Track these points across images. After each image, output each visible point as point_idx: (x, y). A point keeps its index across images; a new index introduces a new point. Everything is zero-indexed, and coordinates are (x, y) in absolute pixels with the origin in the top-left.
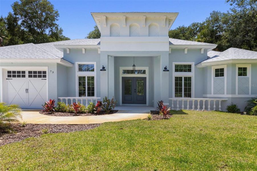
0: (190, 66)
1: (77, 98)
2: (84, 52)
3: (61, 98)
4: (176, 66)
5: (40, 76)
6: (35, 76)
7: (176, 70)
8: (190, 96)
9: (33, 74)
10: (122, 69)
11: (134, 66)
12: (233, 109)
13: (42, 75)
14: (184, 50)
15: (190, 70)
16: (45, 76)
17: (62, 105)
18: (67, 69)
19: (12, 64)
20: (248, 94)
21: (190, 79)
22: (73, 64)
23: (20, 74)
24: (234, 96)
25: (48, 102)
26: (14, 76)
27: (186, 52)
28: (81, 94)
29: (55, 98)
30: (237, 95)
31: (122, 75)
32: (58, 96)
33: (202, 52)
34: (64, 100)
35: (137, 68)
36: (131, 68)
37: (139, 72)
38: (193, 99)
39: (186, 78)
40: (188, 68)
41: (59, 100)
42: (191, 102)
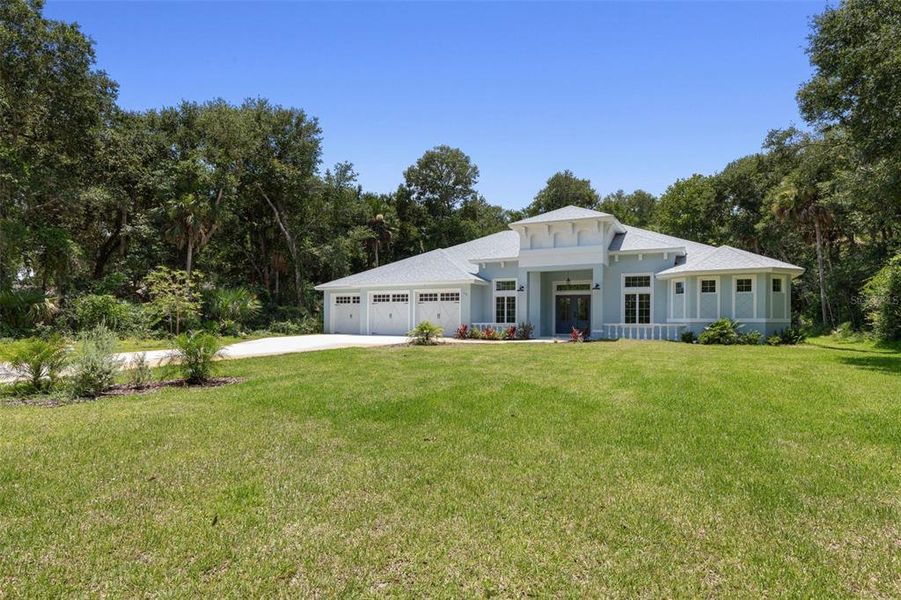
0: (648, 278)
1: (494, 324)
2: (503, 266)
3: (475, 324)
4: (627, 279)
5: (452, 299)
6: (447, 299)
7: (627, 285)
8: (648, 321)
9: (446, 297)
10: (555, 284)
11: (568, 280)
12: (688, 338)
13: (454, 297)
14: (637, 255)
15: (648, 284)
16: (458, 299)
17: (476, 330)
18: (482, 288)
19: (425, 287)
20: (716, 317)
21: (648, 296)
22: (490, 281)
23: (432, 297)
24: (694, 320)
25: (460, 327)
26: (426, 300)
27: (640, 258)
28: (500, 320)
29: (467, 322)
30: (698, 320)
31: (555, 293)
32: (472, 322)
33: (666, 257)
34: (478, 326)
35: (572, 283)
36: (565, 283)
37: (577, 287)
38: (652, 325)
39: (641, 296)
40: (644, 281)
41: (472, 326)
42: (649, 330)
